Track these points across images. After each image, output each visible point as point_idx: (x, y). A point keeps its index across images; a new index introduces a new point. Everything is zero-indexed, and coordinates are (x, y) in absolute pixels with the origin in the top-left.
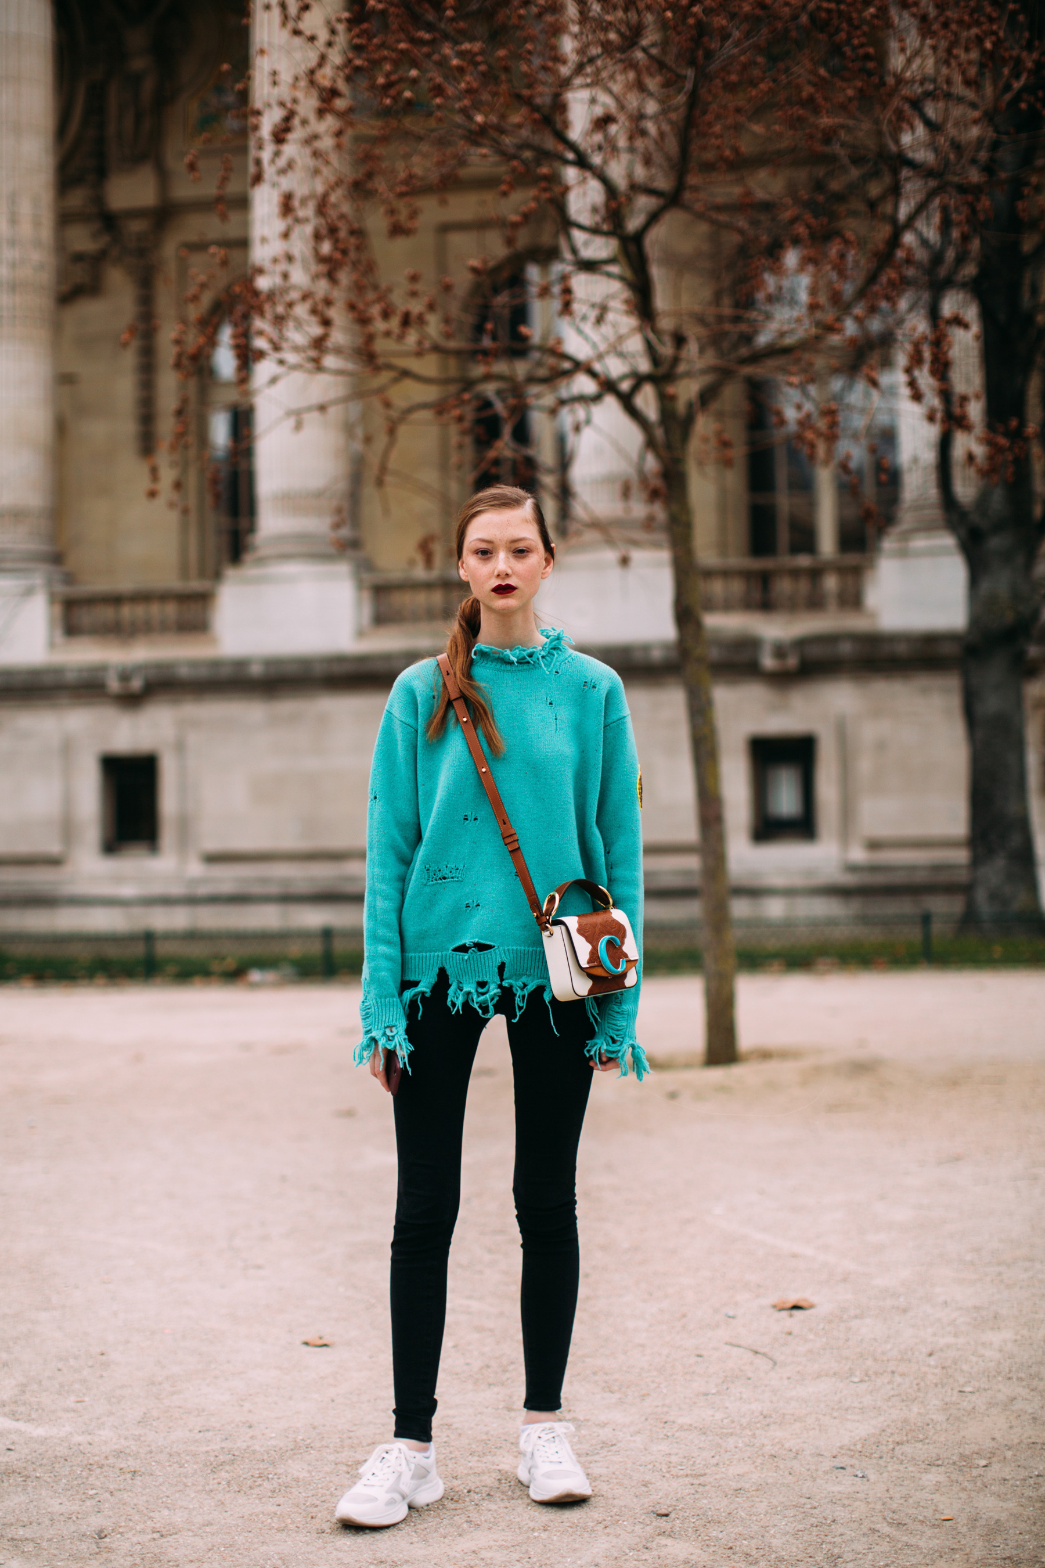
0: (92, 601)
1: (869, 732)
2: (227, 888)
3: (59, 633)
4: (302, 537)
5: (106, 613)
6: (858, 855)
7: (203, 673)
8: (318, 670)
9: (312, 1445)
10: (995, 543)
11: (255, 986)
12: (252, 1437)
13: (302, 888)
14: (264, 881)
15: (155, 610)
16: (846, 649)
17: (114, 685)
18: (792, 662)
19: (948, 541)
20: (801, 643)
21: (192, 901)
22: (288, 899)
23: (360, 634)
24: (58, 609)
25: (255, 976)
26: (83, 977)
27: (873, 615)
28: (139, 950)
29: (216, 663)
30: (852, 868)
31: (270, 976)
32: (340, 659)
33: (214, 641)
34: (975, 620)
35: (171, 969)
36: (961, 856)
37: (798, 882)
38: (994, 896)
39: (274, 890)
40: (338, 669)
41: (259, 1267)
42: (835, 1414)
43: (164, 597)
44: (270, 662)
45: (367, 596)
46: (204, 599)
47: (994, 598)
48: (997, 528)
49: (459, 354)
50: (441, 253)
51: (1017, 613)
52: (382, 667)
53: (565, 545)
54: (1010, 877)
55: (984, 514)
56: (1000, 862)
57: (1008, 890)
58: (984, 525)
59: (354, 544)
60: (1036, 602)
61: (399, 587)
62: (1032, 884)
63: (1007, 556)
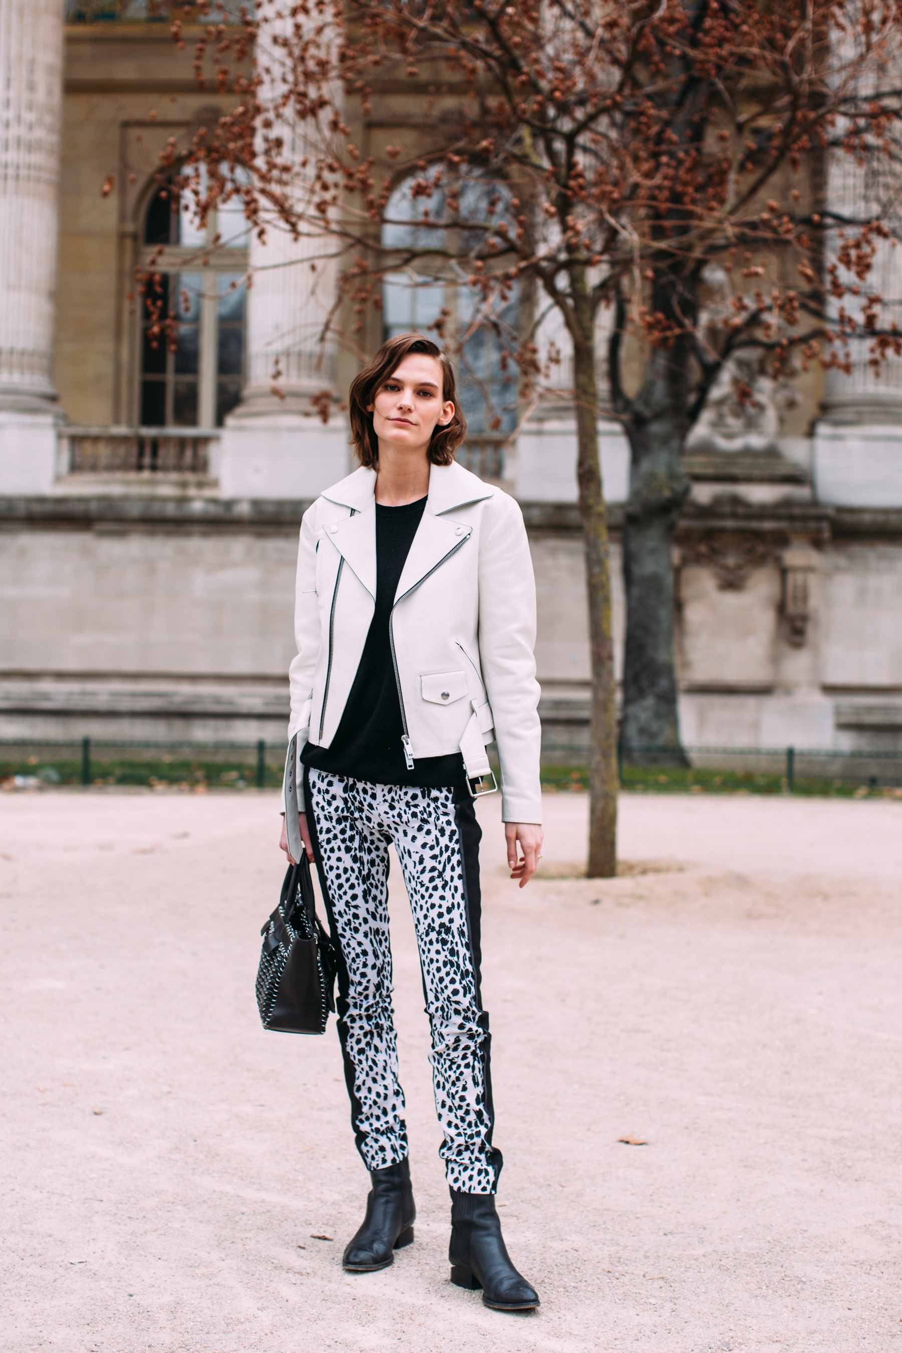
4: (8, 391)
8: (22, 509)
10: (657, 428)
11: (17, 790)
23: (58, 479)
25: (19, 781)
27: (511, 485)
31: (32, 781)
32: (41, 500)
34: (635, 494)
38: (642, 731)
40: (37, 508)
45: (65, 443)
47: (652, 476)
48: (658, 416)
49: (135, 237)
50: (124, 143)
51: (672, 490)
52: (79, 508)
53: (239, 410)
54: (658, 715)
55: (647, 403)
56: (649, 702)
57: (655, 727)
58: (647, 413)
59: (53, 399)
60: (686, 481)
61: (96, 439)
62: (674, 722)
63: (665, 440)
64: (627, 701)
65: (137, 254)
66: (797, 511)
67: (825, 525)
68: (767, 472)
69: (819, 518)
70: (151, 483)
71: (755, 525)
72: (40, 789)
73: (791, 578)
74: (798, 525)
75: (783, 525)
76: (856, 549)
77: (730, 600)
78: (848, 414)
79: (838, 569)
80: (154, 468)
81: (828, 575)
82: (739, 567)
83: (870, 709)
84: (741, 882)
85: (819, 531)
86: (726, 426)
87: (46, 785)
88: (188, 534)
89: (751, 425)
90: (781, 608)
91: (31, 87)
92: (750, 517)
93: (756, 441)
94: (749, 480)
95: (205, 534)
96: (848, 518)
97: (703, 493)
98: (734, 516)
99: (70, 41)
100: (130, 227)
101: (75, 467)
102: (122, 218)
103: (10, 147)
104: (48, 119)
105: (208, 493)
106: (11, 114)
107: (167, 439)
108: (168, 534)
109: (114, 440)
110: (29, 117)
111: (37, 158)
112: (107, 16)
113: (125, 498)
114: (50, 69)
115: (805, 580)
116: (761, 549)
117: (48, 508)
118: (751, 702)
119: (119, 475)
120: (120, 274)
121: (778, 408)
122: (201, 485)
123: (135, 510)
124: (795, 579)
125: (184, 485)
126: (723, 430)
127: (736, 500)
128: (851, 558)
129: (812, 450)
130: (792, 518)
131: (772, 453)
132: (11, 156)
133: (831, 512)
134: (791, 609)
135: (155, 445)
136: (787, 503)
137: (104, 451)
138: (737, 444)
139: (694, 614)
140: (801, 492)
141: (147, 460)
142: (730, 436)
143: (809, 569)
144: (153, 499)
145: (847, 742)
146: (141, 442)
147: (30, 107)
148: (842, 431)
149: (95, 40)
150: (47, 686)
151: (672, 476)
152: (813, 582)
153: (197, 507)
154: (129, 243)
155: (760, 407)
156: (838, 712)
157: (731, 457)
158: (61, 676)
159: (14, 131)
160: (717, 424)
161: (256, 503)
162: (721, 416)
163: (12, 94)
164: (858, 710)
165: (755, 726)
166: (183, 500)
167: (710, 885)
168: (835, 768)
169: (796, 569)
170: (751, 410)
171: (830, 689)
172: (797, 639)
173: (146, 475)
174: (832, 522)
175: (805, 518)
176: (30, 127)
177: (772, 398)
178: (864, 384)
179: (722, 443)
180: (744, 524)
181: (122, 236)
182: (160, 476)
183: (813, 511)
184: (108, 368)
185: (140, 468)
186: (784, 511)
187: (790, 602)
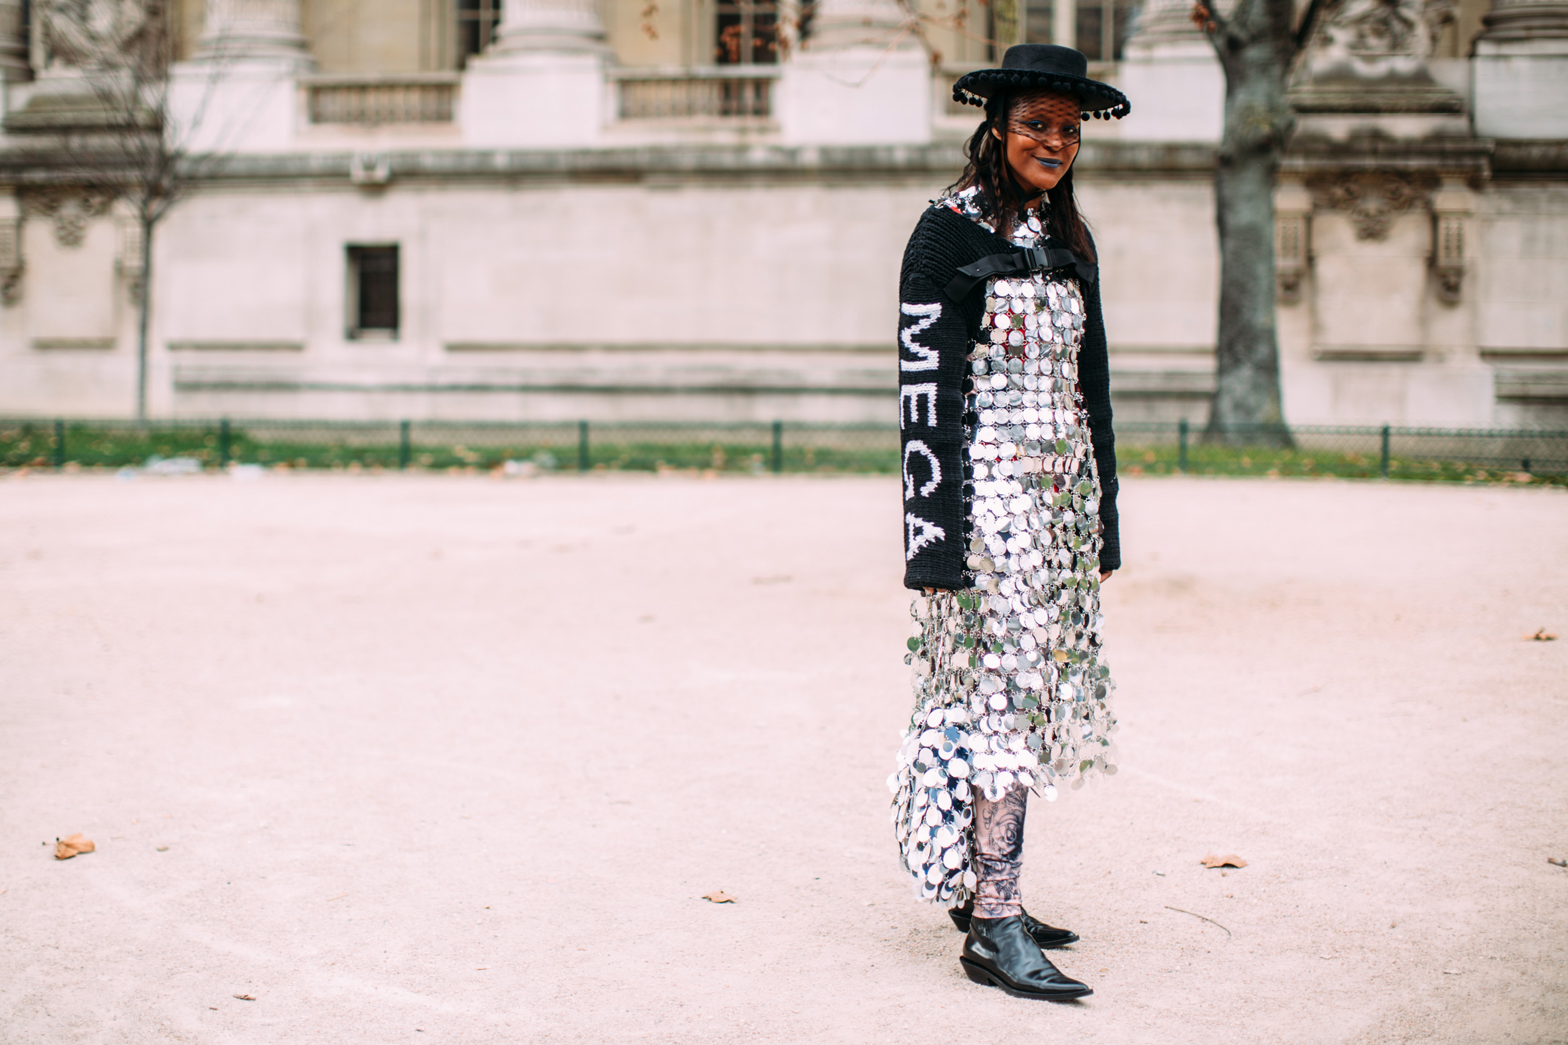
0: (335, 88)
2: (468, 377)
3: (304, 119)
4: (549, 30)
5: (353, 101)
7: (448, 163)
8: (563, 163)
9: (759, 1030)
10: (1254, 53)
11: (508, 477)
12: (688, 1019)
13: (543, 378)
15: (400, 100)
16: (1088, 155)
17: (358, 174)
19: (1205, 50)
21: (433, 389)
22: (526, 389)
23: (605, 128)
24: (303, 97)
26: (337, 466)
28: (394, 438)
29: (461, 154)
31: (526, 467)
32: (585, 152)
33: (457, 131)
34: (1230, 131)
35: (426, 459)
36: (1208, 364)
38: (1239, 406)
39: (515, 380)
40: (580, 162)
41: (627, 803)
42: (1321, 999)
43: (409, 86)
44: (513, 154)
45: (613, 87)
46: (447, 89)
47: (1249, 109)
48: (1256, 38)
51: (1272, 125)
52: (625, 161)
54: (1256, 387)
55: (1243, 25)
56: (1246, 372)
57: (1252, 400)
58: (1242, 35)
59: (600, 38)
60: (1290, 114)
62: (1276, 395)
63: (1264, 67)
64: (1221, 371)
66: (1449, 146)
67: (1484, 162)
68: (1415, 101)
69: (1477, 154)
70: (708, 129)
71: (1400, 163)
72: (535, 476)
73: (1442, 225)
74: (1451, 162)
75: (1434, 163)
76: (1523, 189)
77: (1371, 251)
78: (1515, 30)
79: (1500, 213)
80: (711, 113)
81: (1488, 221)
82: (1381, 212)
83: (1538, 378)
85: (1478, 169)
86: (1367, 48)
87: (544, 470)
88: (749, 188)
89: (1396, 46)
90: (1432, 261)
92: (1393, 154)
93: (1403, 65)
94: (1393, 110)
95: (768, 187)
96: (1512, 153)
97: (1336, 127)
98: (1374, 153)
101: (624, 114)
105: (772, 139)
107: (725, 80)
108: (730, 187)
113: (679, 149)
115: (1460, 229)
116: (1407, 191)
117: (593, 162)
118: (1395, 371)
119: (671, 122)
121: (1430, 24)
122: (763, 130)
123: (688, 161)
124: (1448, 226)
125: (743, 131)
126: (1363, 52)
127: (1377, 135)
128: (1516, 200)
129: (1471, 74)
130: (1443, 154)
131: (1422, 78)
133: (1490, 146)
134: (1443, 261)
136: (1438, 137)
137: (655, 96)
138: (1380, 68)
139: (1327, 269)
140: (1457, 124)
142: (1371, 59)
143: (1466, 214)
144: (708, 149)
145: (1510, 418)
148: (1506, 49)
151: (1273, 109)
152: (1470, 230)
153: (758, 156)
155: (1409, 24)
156: (1498, 380)
157: (1372, 84)
158: (611, 348)
160: (1357, 46)
161: (825, 151)
162: (1361, 36)
164: (1523, 380)
165: (1400, 399)
166: (742, 149)
168: (1496, 448)
169: (1449, 215)
170: (1397, 27)
171: (1490, 355)
172: (1450, 295)
173: (702, 120)
174: (1491, 156)
175: (1459, 154)
177: (1423, 13)
179: (1362, 68)
180: (1386, 163)
182: (717, 121)
183: (1469, 145)
185: (695, 113)
186: (1434, 146)
187: (1442, 253)
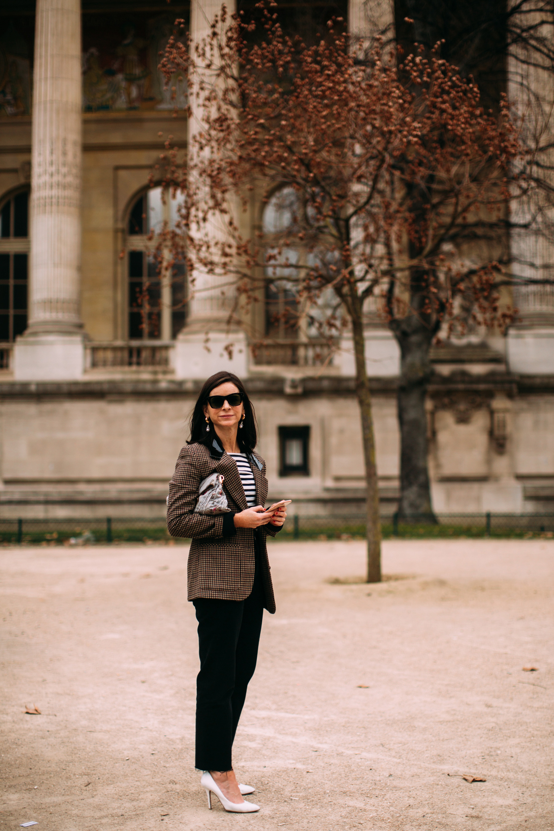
1: (336, 424)
2: (17, 497)
4: (56, 323)
6: (330, 484)
8: (65, 389)
10: (414, 339)
11: (72, 546)
13: (56, 497)
14: (35, 493)
16: (325, 384)
18: (300, 390)
20: (304, 381)
22: (48, 502)
23: (85, 371)
25: (73, 541)
27: (338, 368)
28: (15, 528)
29: (13, 384)
30: (327, 490)
31: (80, 541)
32: (76, 383)
33: (12, 373)
34: (404, 375)
35: (28, 538)
37: (302, 496)
38: (413, 505)
39: (42, 498)
40: (74, 389)
44: (38, 384)
45: (89, 352)
47: (413, 365)
48: (415, 331)
49: (123, 231)
50: (115, 180)
51: (424, 372)
52: (97, 388)
53: (185, 330)
54: (419, 496)
55: (409, 325)
56: (415, 489)
57: (418, 502)
58: (409, 330)
59: (80, 326)
61: (105, 349)
62: (429, 499)
63: (419, 345)
64: (403, 488)
65: (125, 241)
66: (498, 378)
67: (514, 386)
68: (481, 357)
69: (511, 382)
70: (138, 372)
71: (475, 386)
72: (84, 545)
73: (496, 416)
74: (499, 386)
75: (490, 386)
76: (533, 399)
77: (462, 429)
79: (522, 410)
80: (139, 364)
81: (517, 413)
82: (467, 410)
83: (543, 488)
84: (442, 583)
85: (511, 389)
86: (457, 331)
87: (87, 543)
88: (158, 400)
89: (471, 330)
90: (491, 433)
91: (65, 154)
92: (472, 382)
93: (474, 339)
94: (471, 361)
95: (168, 400)
96: (527, 381)
97: (445, 370)
98: (463, 382)
99: (85, 122)
100: (120, 225)
101: (94, 365)
102: (116, 220)
103: (54, 187)
104: (74, 171)
105: (169, 377)
106: (54, 169)
107: (146, 348)
108: (148, 400)
109: (115, 349)
110: (64, 170)
111: (69, 193)
112: (105, 107)
113: (123, 382)
114: (75, 143)
115: (504, 417)
116: (478, 400)
117: (80, 388)
118: (475, 486)
119: (119, 368)
120: (116, 252)
122: (165, 372)
123: (128, 388)
124: (498, 416)
125: (155, 373)
126: (455, 333)
127: (464, 374)
128: (529, 403)
129: (506, 344)
130: (496, 382)
131: (483, 346)
132: (54, 192)
133: (517, 378)
134: (497, 432)
135: (139, 350)
137: (109, 355)
138: (464, 341)
139: (443, 437)
140: (501, 368)
141: (135, 359)
142: (459, 337)
143: (506, 411)
144: (138, 382)
145: (530, 508)
146: (131, 350)
147: (64, 164)
148: (522, 332)
149: (98, 121)
150: (82, 487)
151: (423, 365)
152: (509, 418)
153: (163, 385)
154: (120, 235)
156: (525, 489)
157: (460, 349)
159: (55, 179)
160: (451, 330)
161: (196, 382)
162: (453, 326)
163: (54, 157)
164: (536, 489)
165: (478, 500)
166: (155, 382)
167: (426, 585)
168: (524, 522)
169: (498, 411)
170: (471, 322)
171: (520, 477)
172: (501, 450)
173: (134, 368)
174: (518, 384)
175: (503, 382)
176: (65, 176)
178: (534, 305)
179: (455, 341)
180: (469, 386)
181: (116, 231)
182: (142, 368)
183: (507, 378)
184: (109, 305)
185: (130, 364)
186: (491, 378)
187: (496, 429)
